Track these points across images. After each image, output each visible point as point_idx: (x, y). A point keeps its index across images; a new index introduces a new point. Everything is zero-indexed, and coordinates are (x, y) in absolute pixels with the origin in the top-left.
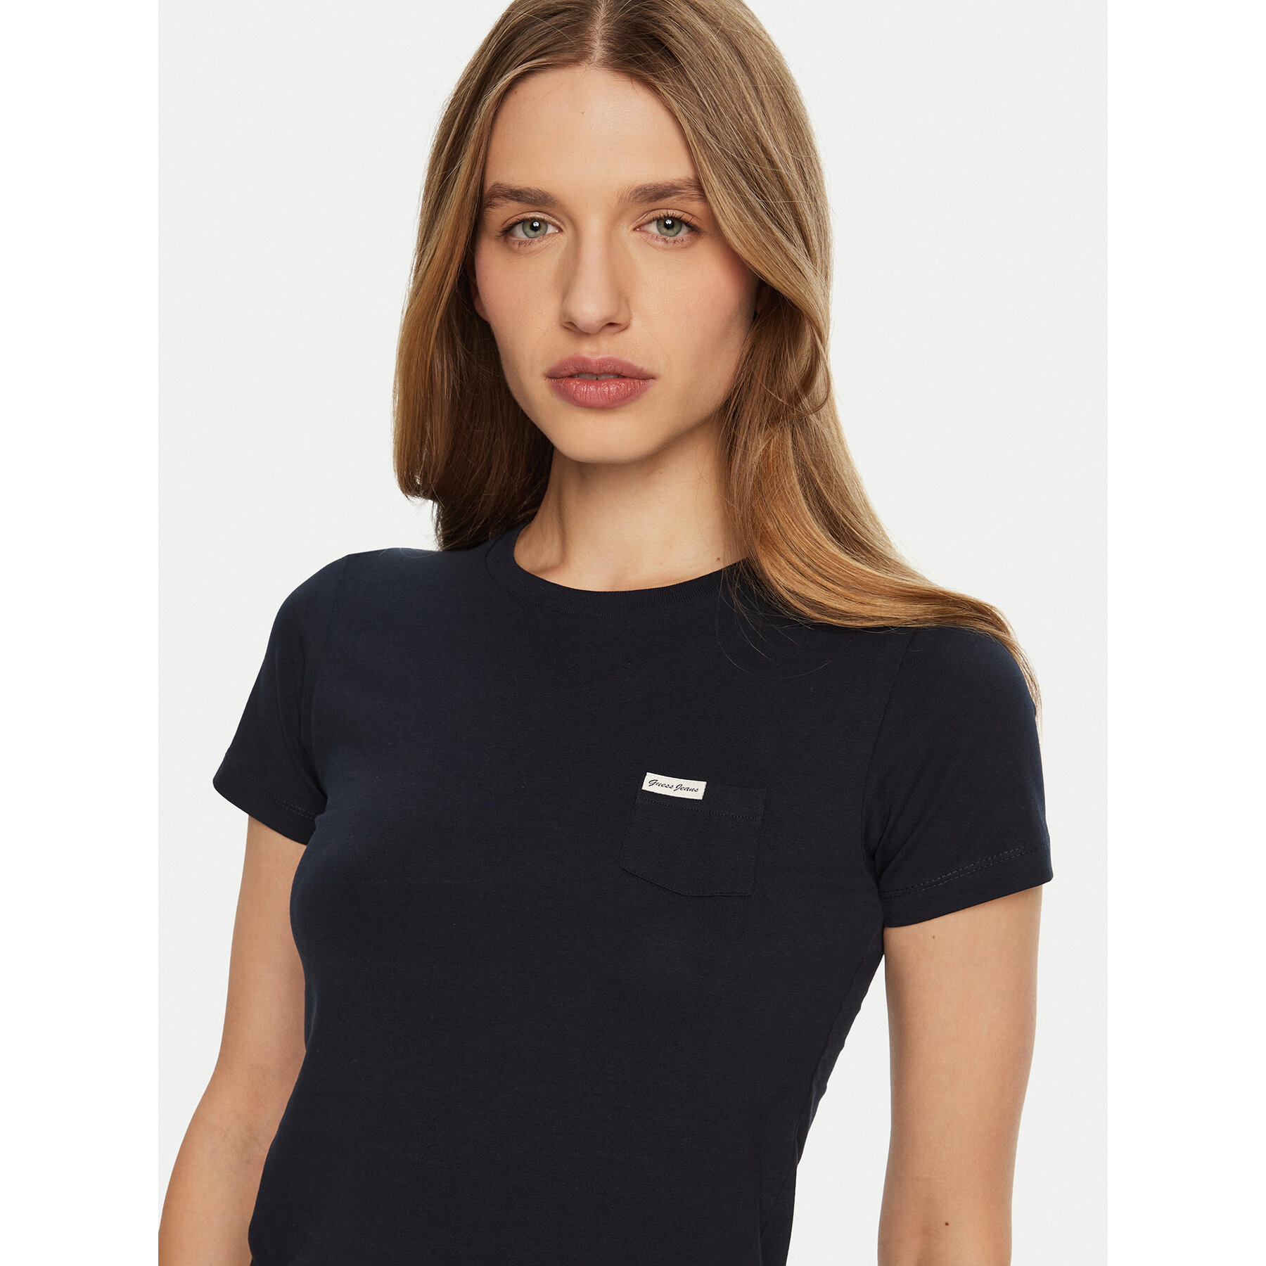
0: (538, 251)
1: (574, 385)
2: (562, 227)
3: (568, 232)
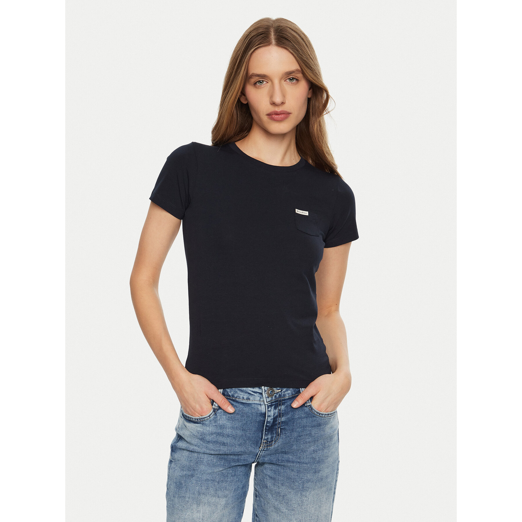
0: (263, 87)
1: (274, 116)
2: (268, 82)
3: (270, 83)
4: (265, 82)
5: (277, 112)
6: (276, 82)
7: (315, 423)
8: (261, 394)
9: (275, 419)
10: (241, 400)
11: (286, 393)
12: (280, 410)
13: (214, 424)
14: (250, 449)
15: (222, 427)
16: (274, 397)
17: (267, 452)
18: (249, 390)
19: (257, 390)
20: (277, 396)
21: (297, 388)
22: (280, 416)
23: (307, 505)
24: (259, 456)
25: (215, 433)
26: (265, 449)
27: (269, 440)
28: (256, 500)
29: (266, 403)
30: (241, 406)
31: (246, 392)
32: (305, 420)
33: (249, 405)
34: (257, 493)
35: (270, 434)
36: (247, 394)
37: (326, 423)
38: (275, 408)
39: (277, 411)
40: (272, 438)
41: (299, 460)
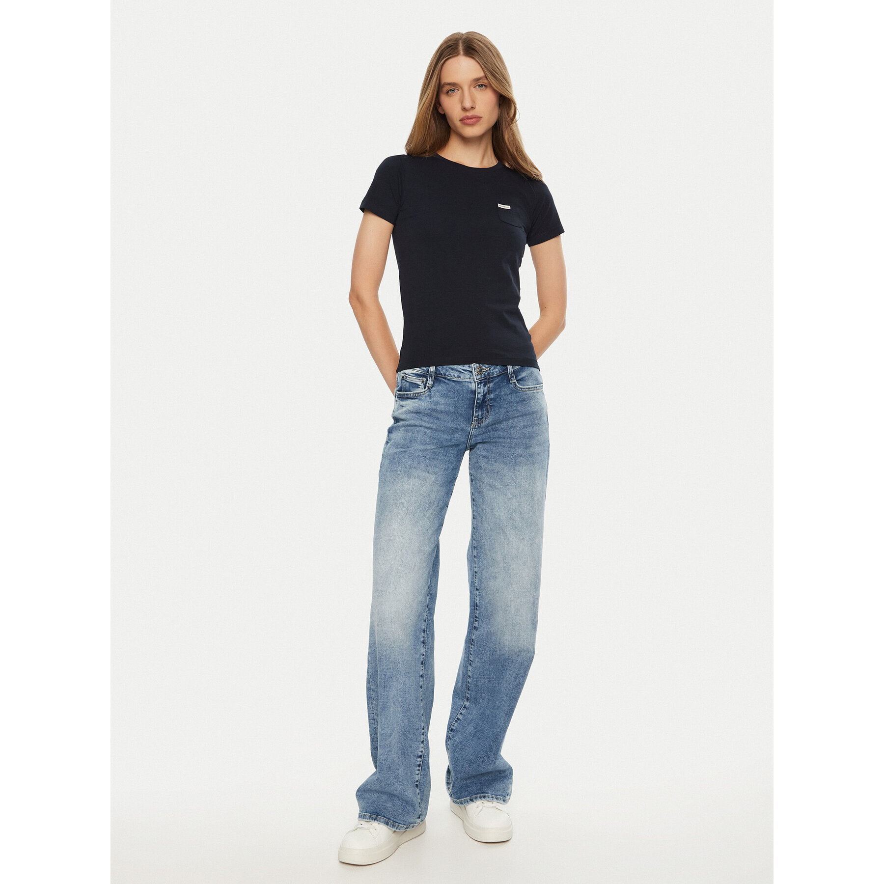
0: (454, 95)
1: (466, 121)
3: (460, 90)
4: (456, 90)
5: (468, 116)
6: (466, 88)
7: (519, 399)
8: (471, 372)
9: (484, 396)
10: (452, 378)
11: (494, 371)
12: (489, 387)
13: (429, 400)
14: (462, 426)
15: (436, 403)
16: (483, 375)
17: (478, 430)
18: (460, 367)
19: (466, 367)
20: (486, 374)
21: (504, 366)
22: (489, 394)
23: (521, 479)
24: (471, 436)
25: (430, 409)
26: (476, 427)
27: (480, 417)
28: (472, 484)
29: (476, 380)
30: (453, 384)
31: (457, 371)
32: (510, 396)
33: (460, 382)
34: (472, 477)
35: (480, 410)
36: (458, 372)
37: (530, 399)
38: (484, 386)
39: (486, 388)
40: (482, 414)
41: (510, 436)
